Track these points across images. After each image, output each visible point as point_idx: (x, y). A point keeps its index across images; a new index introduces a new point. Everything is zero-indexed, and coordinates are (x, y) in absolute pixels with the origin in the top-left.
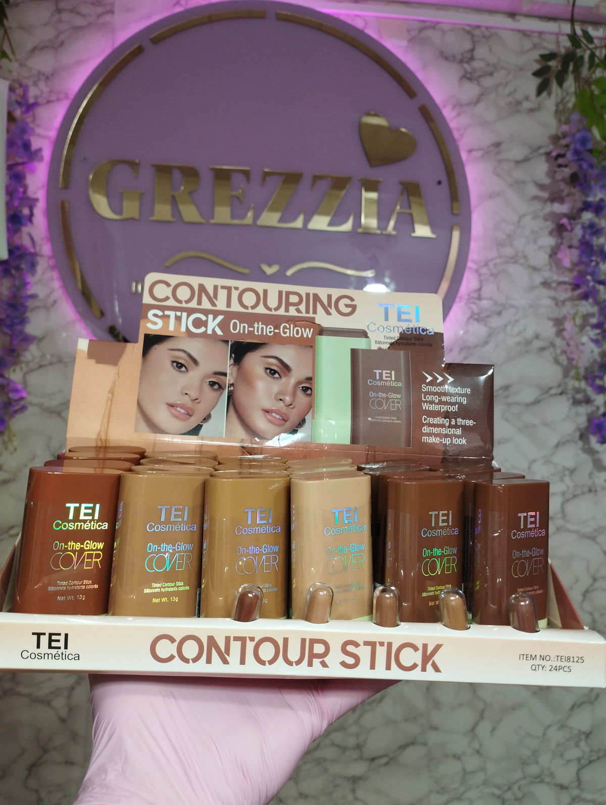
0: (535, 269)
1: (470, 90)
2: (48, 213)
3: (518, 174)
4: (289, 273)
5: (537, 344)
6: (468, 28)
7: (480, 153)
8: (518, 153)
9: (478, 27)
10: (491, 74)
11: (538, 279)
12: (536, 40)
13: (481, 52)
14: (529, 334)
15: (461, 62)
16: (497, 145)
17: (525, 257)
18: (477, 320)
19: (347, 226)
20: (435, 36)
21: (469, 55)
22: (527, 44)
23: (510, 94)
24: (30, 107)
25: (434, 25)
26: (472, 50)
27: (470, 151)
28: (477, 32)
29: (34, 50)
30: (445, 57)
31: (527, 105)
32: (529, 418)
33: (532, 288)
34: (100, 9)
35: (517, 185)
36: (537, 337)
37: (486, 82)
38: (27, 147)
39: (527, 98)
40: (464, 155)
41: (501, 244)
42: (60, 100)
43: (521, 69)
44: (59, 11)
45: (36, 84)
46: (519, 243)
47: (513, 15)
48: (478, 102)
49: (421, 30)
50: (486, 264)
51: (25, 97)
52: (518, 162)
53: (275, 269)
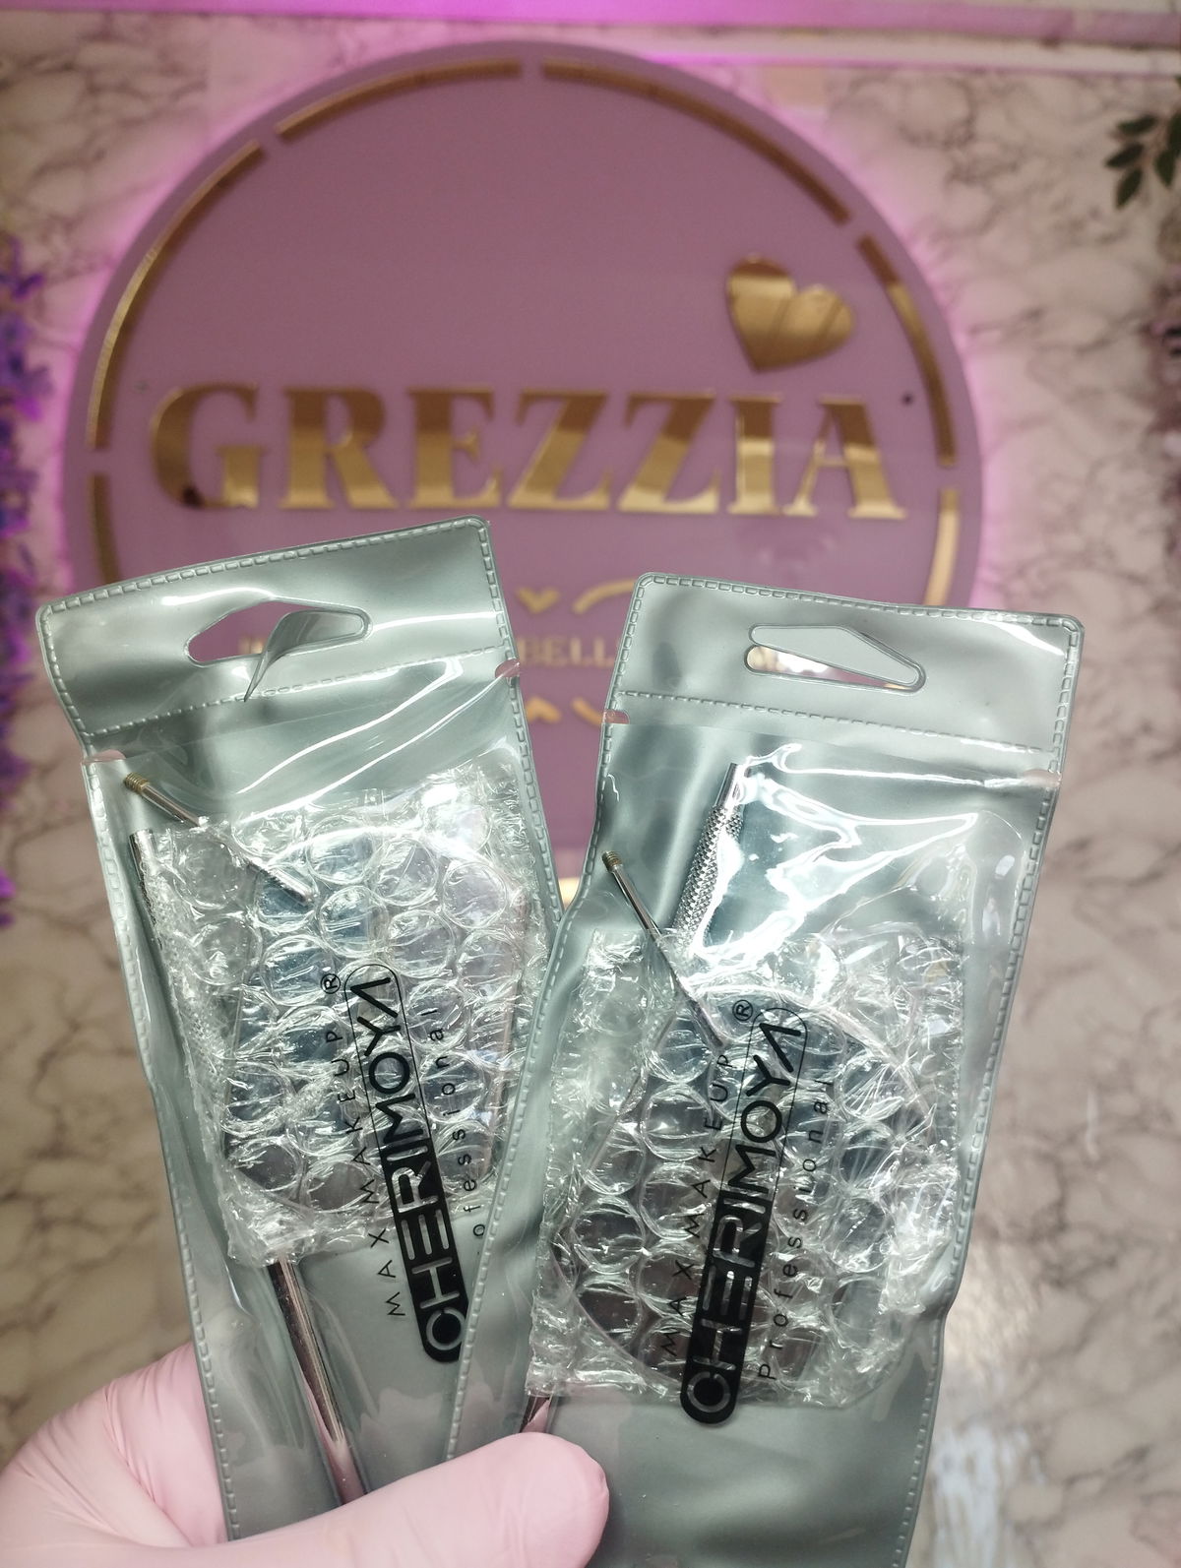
0: (1134, 579)
1: (970, 204)
2: (65, 502)
3: (1087, 374)
4: (581, 605)
5: (1148, 745)
6: (957, 76)
7: (994, 335)
8: (1082, 329)
9: (980, 71)
10: (1014, 167)
11: (1140, 600)
12: (1109, 91)
13: (991, 121)
14: (1128, 723)
15: (948, 144)
16: (1035, 315)
17: (1110, 554)
19: (706, 503)
20: (890, 98)
21: (961, 131)
22: (1090, 101)
23: (1058, 207)
24: (28, 284)
25: (884, 72)
26: (970, 121)
27: (975, 330)
28: (978, 83)
29: (43, 171)
30: (913, 137)
31: (1096, 228)
32: (1138, 912)
33: (1128, 621)
34: (176, 83)
35: (1085, 398)
36: (1147, 728)
37: (1006, 184)
38: (16, 364)
39: (1095, 214)
40: (961, 341)
41: (1052, 527)
42: (91, 269)
43: (1079, 154)
44: (94, 90)
45: (44, 239)
46: (1095, 524)
47: (1052, 40)
48: (986, 224)
49: (856, 84)
50: (1021, 571)
51: (14, 263)
52: (1083, 351)
53: (549, 597)
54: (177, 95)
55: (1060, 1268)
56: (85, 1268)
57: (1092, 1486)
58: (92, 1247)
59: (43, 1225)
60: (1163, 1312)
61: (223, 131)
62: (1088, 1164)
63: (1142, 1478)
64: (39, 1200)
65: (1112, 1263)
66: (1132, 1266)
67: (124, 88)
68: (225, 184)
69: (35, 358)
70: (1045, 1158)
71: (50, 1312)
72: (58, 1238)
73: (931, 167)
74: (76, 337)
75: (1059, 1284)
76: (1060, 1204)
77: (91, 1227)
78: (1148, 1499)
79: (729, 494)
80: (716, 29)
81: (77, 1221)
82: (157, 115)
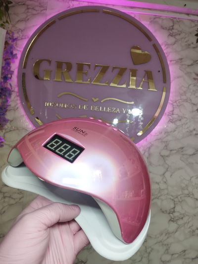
0: (194, 104)
1: (172, 40)
2: (18, 77)
3: (188, 70)
4: (102, 101)
5: (194, 132)
6: (172, 18)
7: (175, 62)
8: (189, 62)
9: (175, 18)
10: (180, 34)
11: (195, 108)
12: (196, 23)
13: (176, 26)
14: (191, 128)
15: (169, 30)
16: (181, 59)
17: (191, 100)
18: (172, 122)
19: (124, 86)
20: (160, 21)
21: (171, 28)
22: (193, 24)
23: (186, 42)
24: (14, 40)
25: (159, 17)
26: (173, 26)
27: (171, 61)
28: (175, 20)
29: (18, 21)
30: (163, 28)
31: (192, 46)
32: (191, 160)
33: (193, 112)
34: (42, 9)
35: (188, 74)
36: (194, 130)
37: (178, 37)
38: (12, 53)
39: (192, 43)
40: (169, 62)
41: (181, 95)
42: (25, 38)
43: (191, 33)
44: (28, 9)
45: (18, 33)
46: (188, 95)
47: (188, 14)
48: (174, 44)
49: (155, 18)
50: (176, 102)
51: (13, 36)
52: (189, 66)
53: (97, 99)
54: (42, 11)
55: (173, 219)
56: (11, 205)
57: (177, 255)
58: (12, 202)
59: (4, 197)
60: (190, 228)
61: (49, 17)
62: (179, 202)
63: (184, 255)
64: (4, 193)
65: (182, 218)
66: (185, 219)
67: (33, 9)
68: (48, 26)
69: (15, 52)
70: (173, 200)
71: (4, 212)
72: (7, 200)
73: (166, 33)
74: (22, 50)
75: (173, 221)
76: (174, 208)
77: (12, 198)
78: (185, 259)
79: (128, 85)
80: (132, 8)
81: (10, 197)
82: (38, 14)
